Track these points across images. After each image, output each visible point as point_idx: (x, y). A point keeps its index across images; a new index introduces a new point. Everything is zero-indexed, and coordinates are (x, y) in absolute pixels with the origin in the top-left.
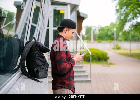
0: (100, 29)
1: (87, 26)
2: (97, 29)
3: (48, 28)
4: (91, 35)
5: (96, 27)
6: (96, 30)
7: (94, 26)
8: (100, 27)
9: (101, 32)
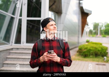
0: (106, 25)
1: (95, 23)
2: (104, 25)
3: (20, 18)
4: (98, 30)
5: (103, 24)
6: (102, 26)
7: (101, 23)
8: (106, 23)
9: (107, 28)
